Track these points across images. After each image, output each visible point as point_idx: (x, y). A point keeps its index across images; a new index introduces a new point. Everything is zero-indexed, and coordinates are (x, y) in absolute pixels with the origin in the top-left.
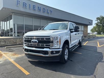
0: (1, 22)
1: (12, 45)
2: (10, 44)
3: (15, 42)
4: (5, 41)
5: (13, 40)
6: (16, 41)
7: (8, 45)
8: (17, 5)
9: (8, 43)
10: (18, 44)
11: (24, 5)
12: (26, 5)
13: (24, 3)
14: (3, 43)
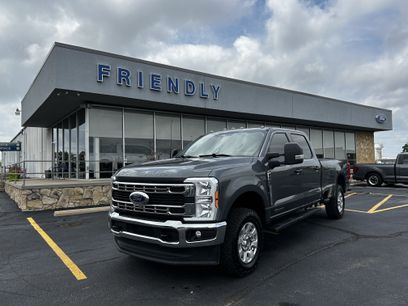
0: (55, 130)
1: (77, 205)
2: (71, 205)
3: (87, 197)
4: (56, 194)
5: (81, 190)
6: (92, 192)
7: (66, 206)
8: (100, 78)
9: (64, 201)
10: (96, 202)
11: (120, 76)
12: (127, 77)
13: (120, 70)
14: (51, 201)
